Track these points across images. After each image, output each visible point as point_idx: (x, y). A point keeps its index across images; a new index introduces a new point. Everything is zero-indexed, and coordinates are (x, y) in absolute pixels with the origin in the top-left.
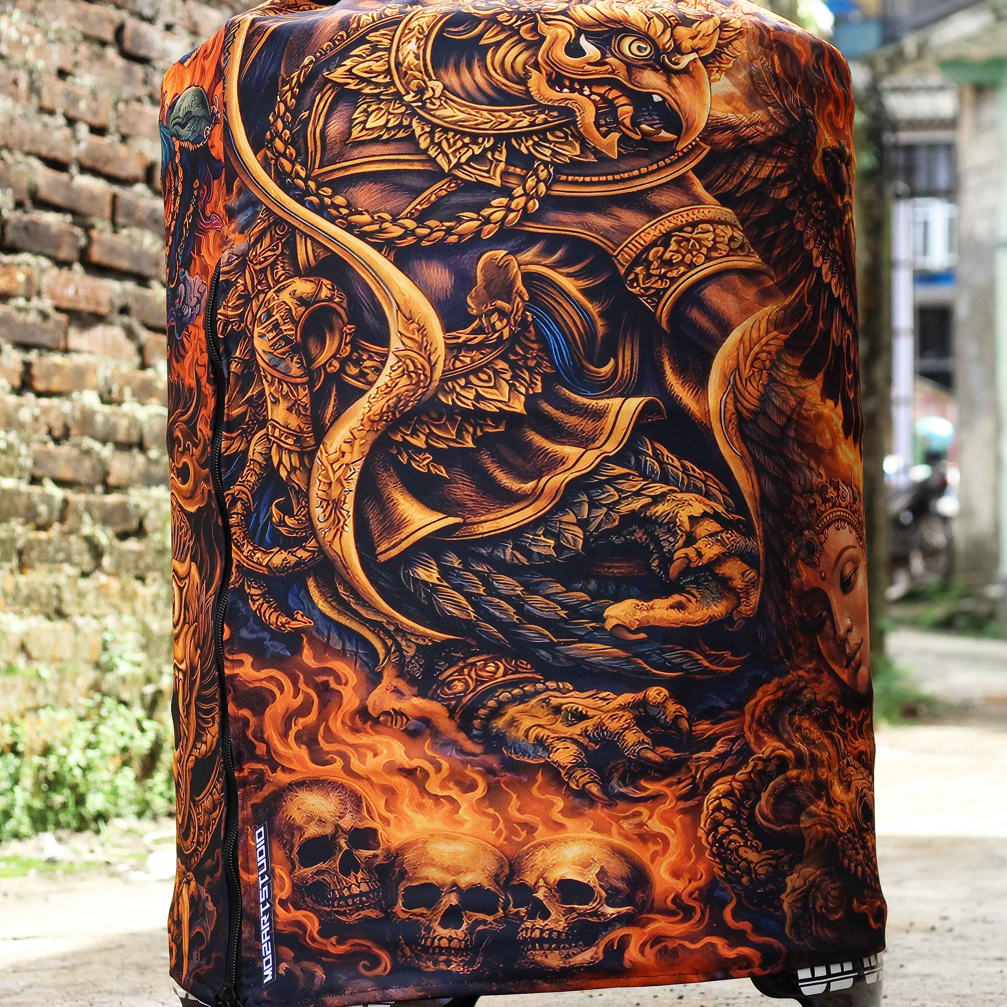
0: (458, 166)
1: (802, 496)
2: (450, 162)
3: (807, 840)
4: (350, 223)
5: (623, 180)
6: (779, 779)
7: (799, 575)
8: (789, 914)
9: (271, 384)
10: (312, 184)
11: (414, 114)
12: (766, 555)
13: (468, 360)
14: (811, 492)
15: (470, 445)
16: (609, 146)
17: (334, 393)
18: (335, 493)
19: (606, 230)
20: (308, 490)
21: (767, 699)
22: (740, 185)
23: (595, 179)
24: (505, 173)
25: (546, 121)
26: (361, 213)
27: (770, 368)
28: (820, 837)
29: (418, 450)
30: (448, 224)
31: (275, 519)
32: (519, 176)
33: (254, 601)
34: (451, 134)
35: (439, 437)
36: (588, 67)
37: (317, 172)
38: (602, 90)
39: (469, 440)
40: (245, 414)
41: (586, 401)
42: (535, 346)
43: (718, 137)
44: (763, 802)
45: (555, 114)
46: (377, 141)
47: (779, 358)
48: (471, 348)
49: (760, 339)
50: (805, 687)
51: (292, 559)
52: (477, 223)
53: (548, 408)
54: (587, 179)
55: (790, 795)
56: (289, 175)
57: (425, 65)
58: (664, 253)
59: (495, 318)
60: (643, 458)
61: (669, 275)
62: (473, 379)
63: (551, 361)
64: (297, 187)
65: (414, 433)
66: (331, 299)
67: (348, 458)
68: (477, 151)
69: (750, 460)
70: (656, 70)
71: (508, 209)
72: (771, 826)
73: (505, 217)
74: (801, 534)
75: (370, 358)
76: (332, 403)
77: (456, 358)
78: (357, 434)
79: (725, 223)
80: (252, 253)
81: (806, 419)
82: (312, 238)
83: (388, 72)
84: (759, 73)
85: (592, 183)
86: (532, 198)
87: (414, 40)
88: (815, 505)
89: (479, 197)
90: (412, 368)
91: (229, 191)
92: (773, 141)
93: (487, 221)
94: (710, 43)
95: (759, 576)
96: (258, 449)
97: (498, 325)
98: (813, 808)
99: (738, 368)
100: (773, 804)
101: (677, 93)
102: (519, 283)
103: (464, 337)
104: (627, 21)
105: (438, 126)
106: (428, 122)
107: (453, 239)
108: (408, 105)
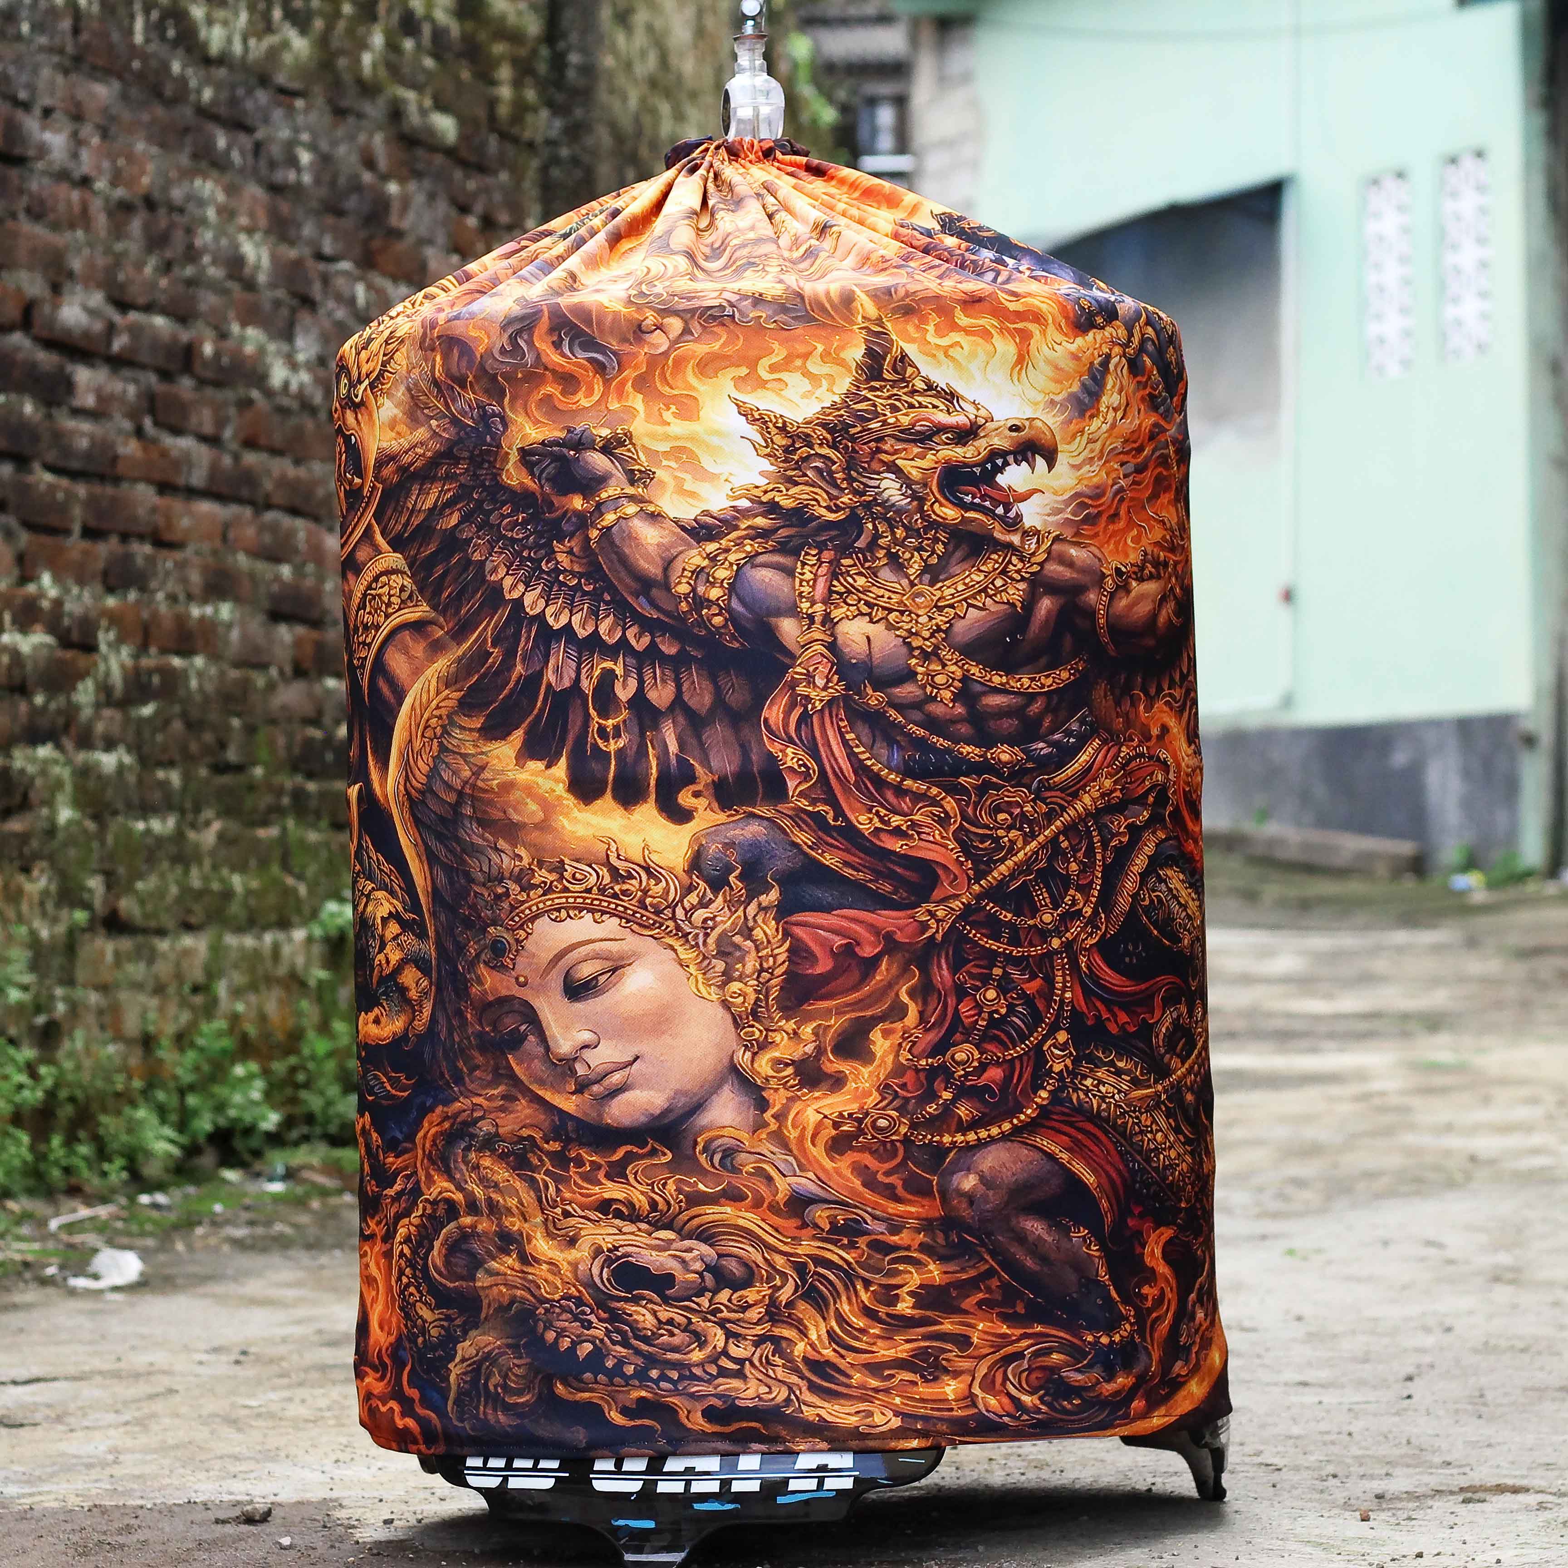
1: (484, 885)
3: (485, 1303)
6: (452, 1225)
7: (480, 982)
8: (454, 1388)
12: (438, 959)
14: (500, 879)
21: (433, 1131)
27: (442, 735)
44: (435, 1252)
47: (452, 723)
49: (429, 702)
50: (482, 1118)
55: (464, 1247)
60: (363, 852)
72: (444, 1281)
74: (484, 931)
81: (485, 791)
84: (416, 384)
88: (507, 894)
92: (434, 462)
94: (378, 362)
95: (431, 984)
98: (494, 1265)
99: (410, 741)
100: (446, 1256)
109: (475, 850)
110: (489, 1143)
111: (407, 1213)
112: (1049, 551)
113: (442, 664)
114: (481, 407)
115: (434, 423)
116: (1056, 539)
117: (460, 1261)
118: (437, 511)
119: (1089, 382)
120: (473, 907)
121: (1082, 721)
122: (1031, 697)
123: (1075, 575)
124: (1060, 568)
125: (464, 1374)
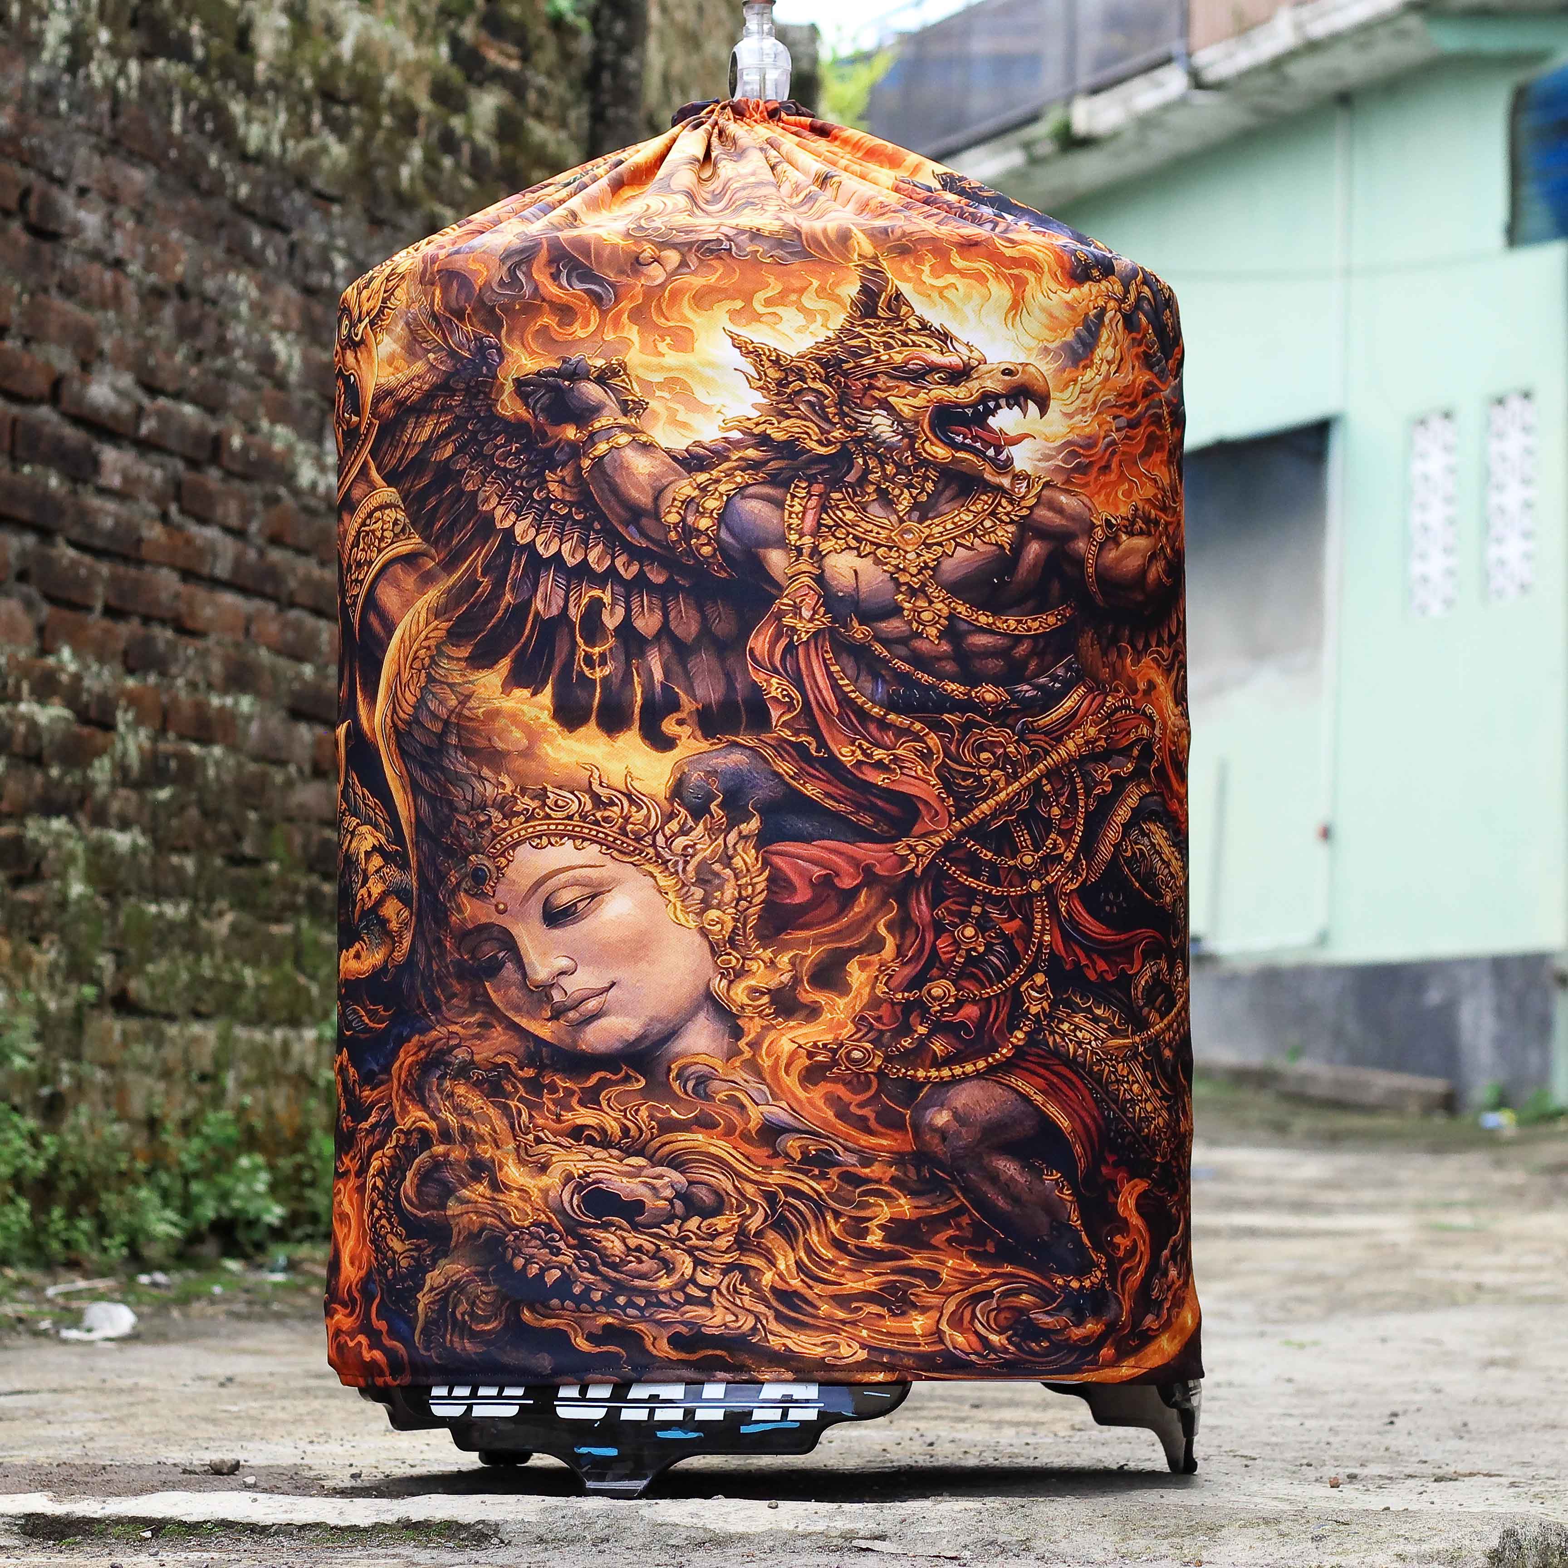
1: (467, 814)
3: (455, 1231)
6: (425, 1155)
7: (460, 911)
8: (421, 1317)
21: (410, 1060)
27: (430, 666)
28: (476, 1229)
43: (382, 408)
44: (407, 1183)
47: (440, 653)
49: (419, 633)
50: (458, 1046)
55: (436, 1175)
72: (415, 1211)
74: (465, 859)
79: (389, 506)
81: (471, 719)
88: (489, 822)
92: (430, 395)
98: (465, 1193)
99: (399, 673)
100: (417, 1186)
101: (360, 368)
109: (458, 779)
110: (463, 1071)
111: (381, 1145)
112: (1039, 496)
113: (433, 595)
114: (478, 339)
115: (431, 356)
116: (1047, 485)
117: (432, 1189)
118: (432, 444)
119: (1084, 333)
120: (456, 836)
121: (1068, 668)
122: (1018, 639)
123: (1064, 522)
124: (1050, 514)
125: (431, 1303)
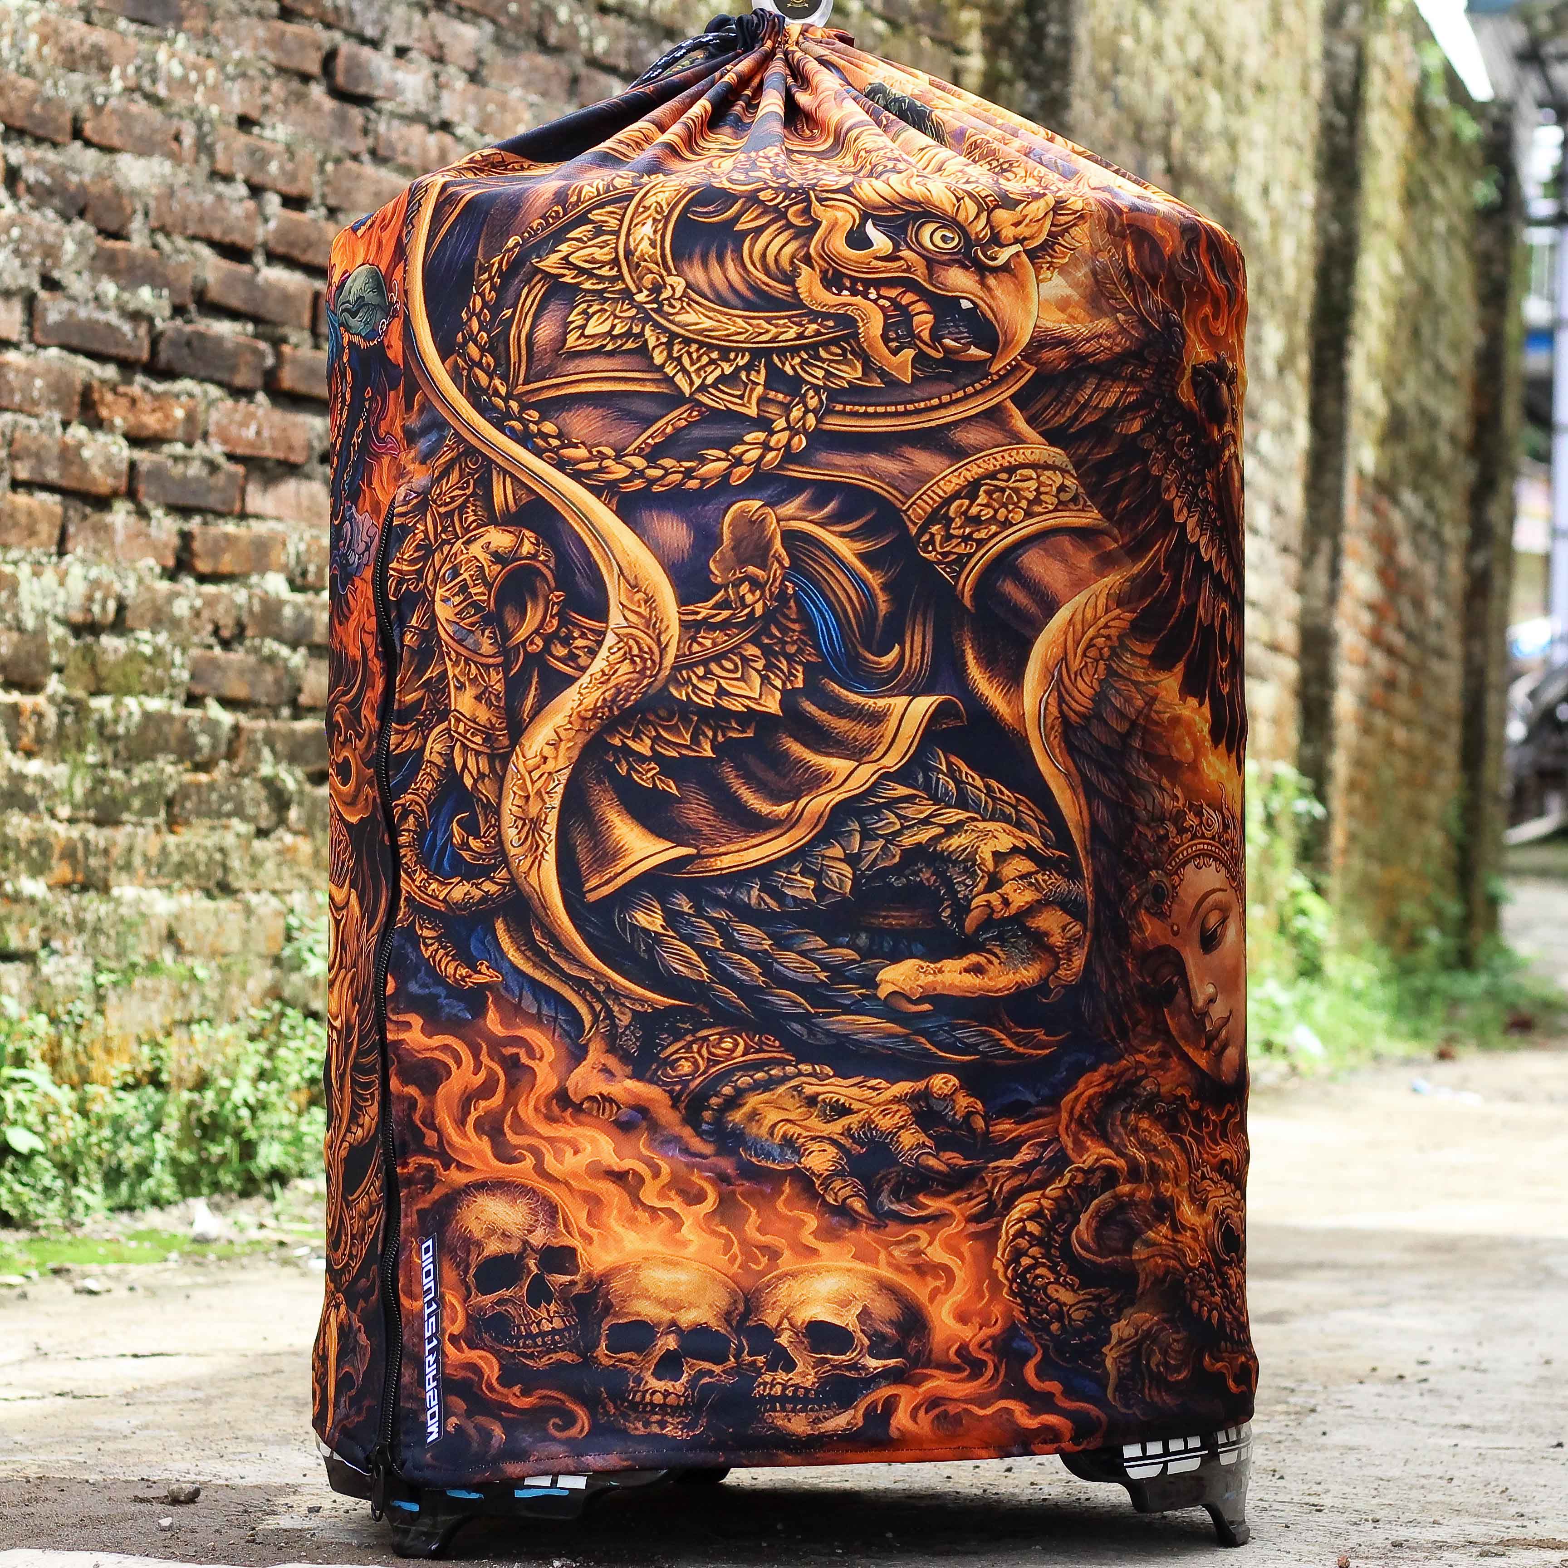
0: (703, 388)
2: (692, 383)
3: (1142, 1277)
4: (561, 457)
5: (918, 412)
6: (1107, 1195)
7: (1141, 928)
9: (456, 664)
10: (514, 405)
11: (648, 318)
12: (1096, 903)
13: (708, 643)
14: (1162, 820)
15: (709, 753)
16: (901, 367)
17: (535, 680)
18: (534, 809)
19: (893, 477)
20: (499, 804)
21: (1091, 1091)
22: (1075, 417)
23: (880, 409)
24: (763, 400)
25: (818, 333)
26: (576, 446)
27: (1110, 658)
28: (1160, 1273)
29: (642, 758)
30: (687, 464)
31: (457, 840)
32: (781, 403)
33: (427, 946)
34: (694, 347)
35: (669, 743)
36: (875, 263)
37: (521, 389)
38: (893, 293)
39: (708, 747)
40: (420, 701)
41: (861, 700)
42: (796, 627)
43: (1047, 355)
44: (1082, 1226)
45: (831, 323)
46: (598, 352)
47: (1122, 645)
48: (713, 627)
49: (1096, 619)
50: (1145, 1076)
51: (477, 894)
52: (726, 464)
53: (810, 708)
54: (871, 410)
56: (485, 391)
57: (663, 256)
58: (969, 507)
59: (745, 588)
60: (933, 776)
61: (975, 536)
62: (714, 667)
63: (817, 646)
64: (495, 408)
65: (636, 736)
66: (534, 557)
67: (550, 766)
68: (728, 370)
69: (1077, 780)
70: (966, 268)
71: (766, 447)
72: (1093, 1257)
73: (762, 457)
74: (1147, 875)
75: (583, 636)
76: (533, 692)
77: (694, 639)
78: (563, 734)
79: (1053, 468)
80: (436, 491)
81: (1157, 724)
82: (513, 476)
83: (615, 262)
84: (1105, 270)
85: (876, 415)
86: (798, 433)
87: (650, 221)
88: (1166, 837)
89: (728, 431)
90: (635, 651)
91: (409, 407)
92: (1121, 359)
93: (738, 461)
94: (1040, 231)
95: (1085, 929)
96: (438, 747)
97: (749, 599)
98: (1151, 1234)
100: (1097, 1229)
101: (993, 297)
102: (778, 544)
103: (704, 613)
104: (929, 202)
105: (679, 335)
106: (665, 330)
107: (693, 484)
108: (640, 307)
109: (1139, 786)
110: (1147, 1106)
111: (1041, 1185)
113: (1112, 580)
114: (1166, 312)
117: (1114, 1234)
118: (1114, 414)
120: (1137, 848)
125: (1123, 1356)
